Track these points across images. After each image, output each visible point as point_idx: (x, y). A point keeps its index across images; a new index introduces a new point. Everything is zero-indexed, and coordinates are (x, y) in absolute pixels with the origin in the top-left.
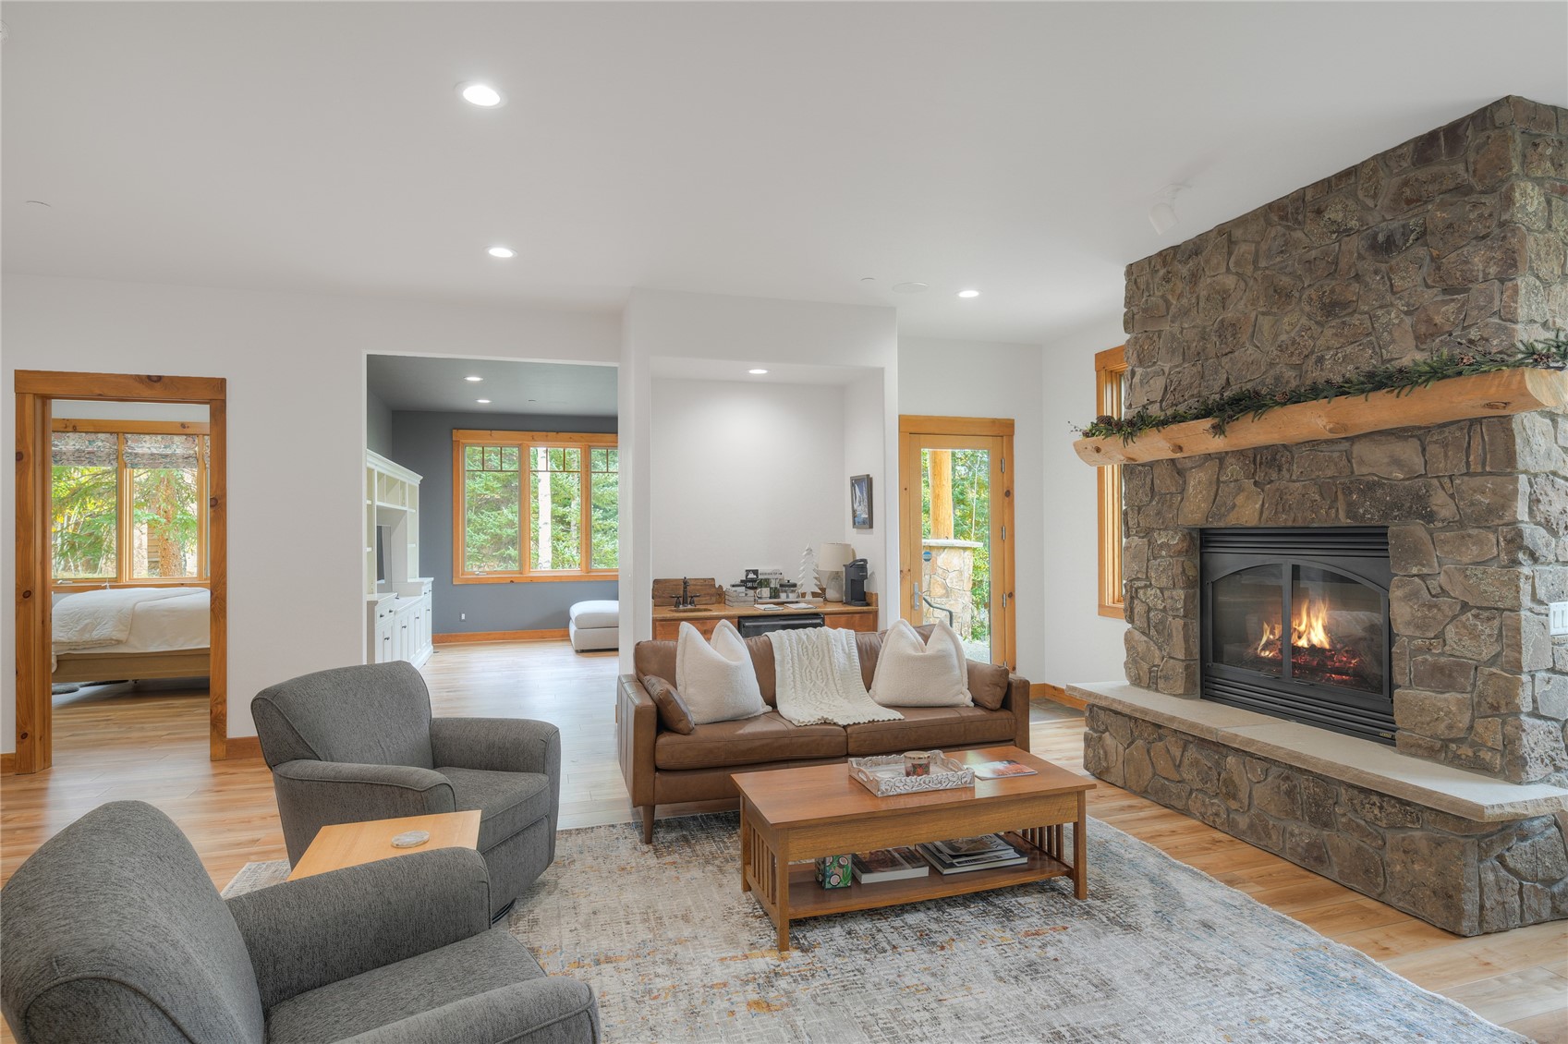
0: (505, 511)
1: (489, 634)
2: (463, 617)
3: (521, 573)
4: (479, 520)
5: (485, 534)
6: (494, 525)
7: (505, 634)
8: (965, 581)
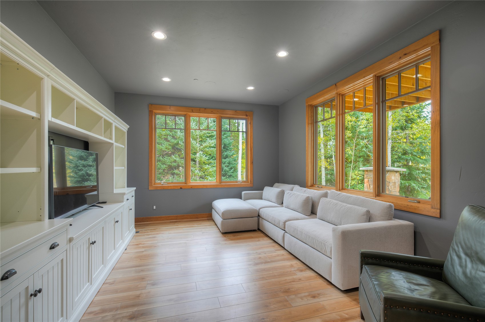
0: (173, 156)
1: (169, 217)
2: (155, 207)
3: (186, 183)
4: (164, 160)
5: (166, 165)
6: (169, 162)
7: (177, 216)
8: (397, 187)
